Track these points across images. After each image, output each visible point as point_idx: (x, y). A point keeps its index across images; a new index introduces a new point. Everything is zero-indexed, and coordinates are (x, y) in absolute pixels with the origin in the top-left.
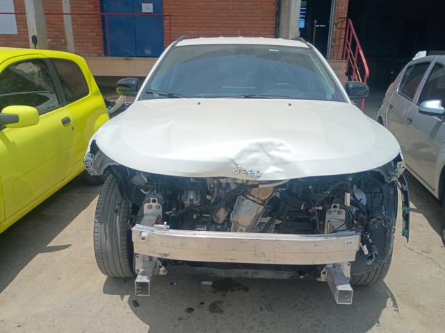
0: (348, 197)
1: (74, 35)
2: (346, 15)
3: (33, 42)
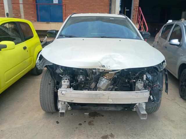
0: (145, 76)
1: (24, 13)
2: (138, 6)
3: (7, 15)
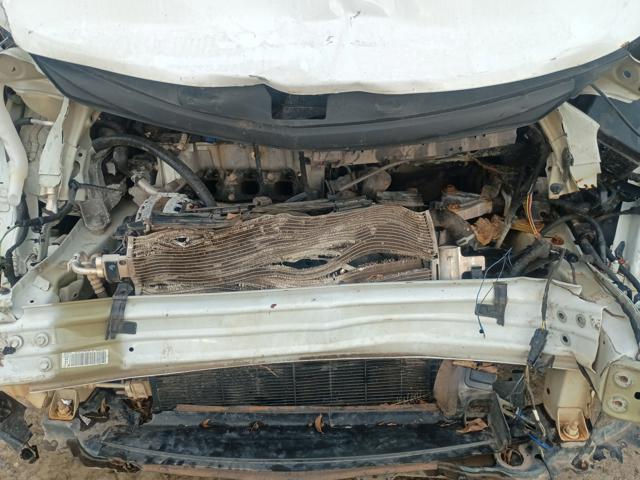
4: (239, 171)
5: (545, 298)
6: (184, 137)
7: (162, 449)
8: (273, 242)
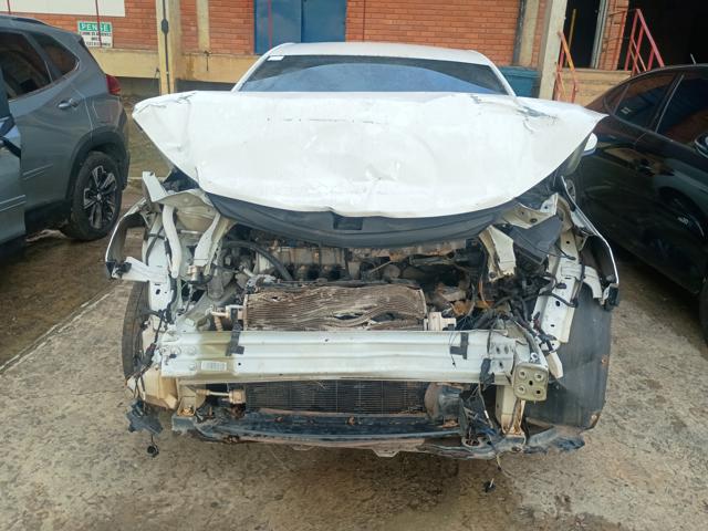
1: (210, 21)
2: (627, 3)
3: (162, 29)
4: (306, 266)
5: (489, 339)
6: (276, 243)
7: (253, 429)
8: (327, 303)
